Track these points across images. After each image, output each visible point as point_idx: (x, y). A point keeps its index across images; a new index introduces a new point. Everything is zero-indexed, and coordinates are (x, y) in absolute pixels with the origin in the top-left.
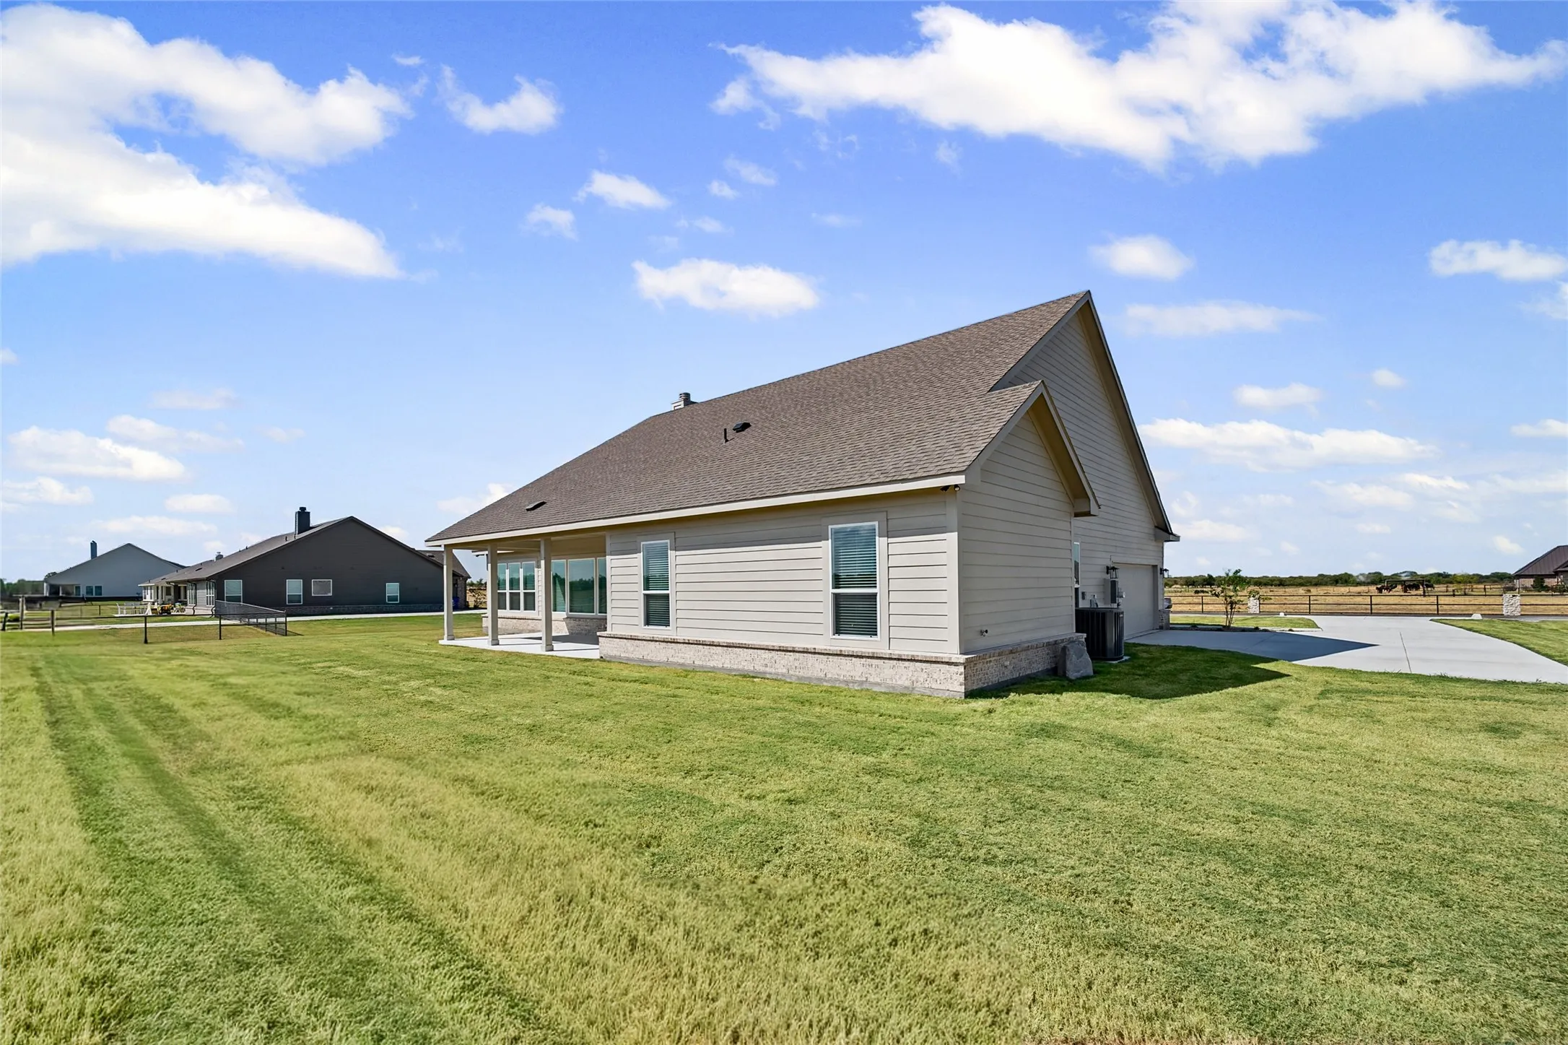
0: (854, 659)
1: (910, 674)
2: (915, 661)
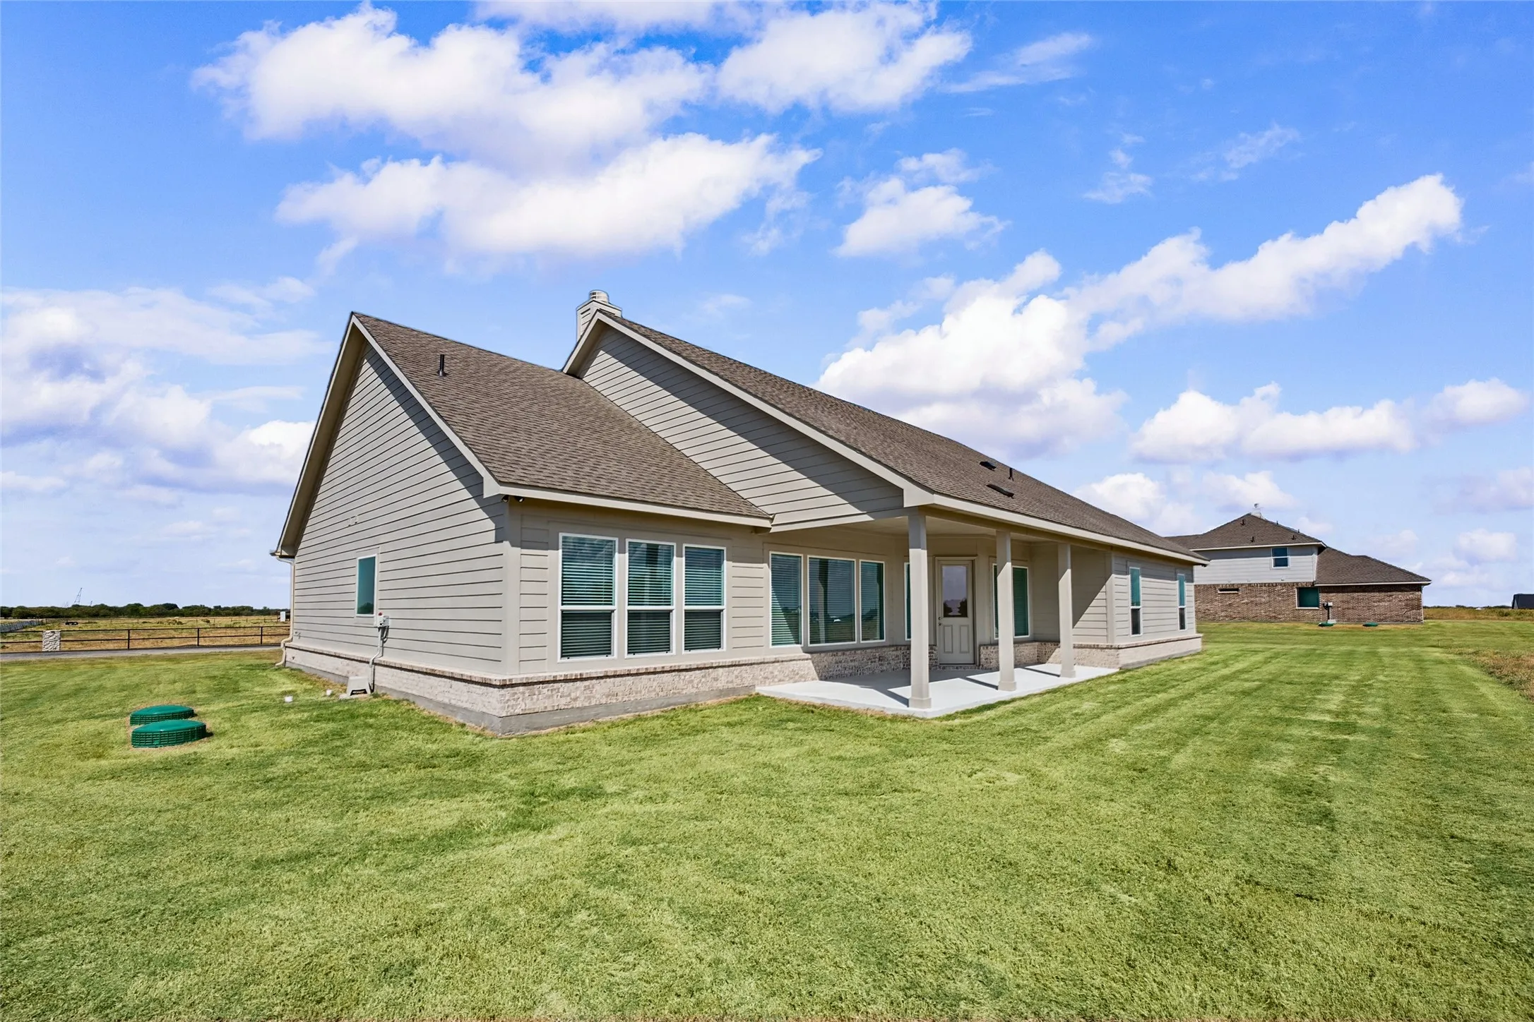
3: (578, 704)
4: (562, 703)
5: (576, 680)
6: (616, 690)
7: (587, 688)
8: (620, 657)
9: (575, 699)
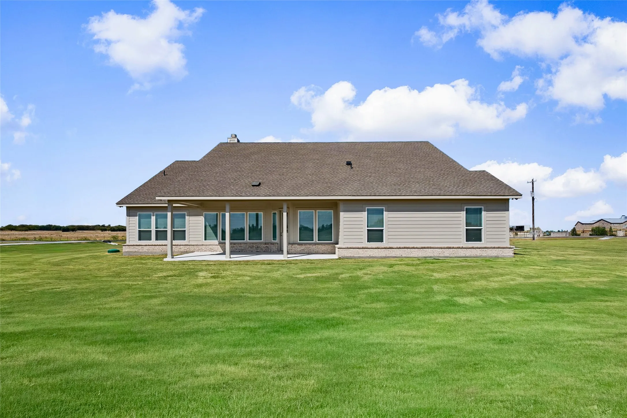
0: (477, 249)
1: (497, 252)
2: (499, 248)
3: (140, 251)
4: (136, 250)
5: (139, 246)
6: (150, 249)
7: (142, 248)
8: (153, 241)
9: (139, 250)
